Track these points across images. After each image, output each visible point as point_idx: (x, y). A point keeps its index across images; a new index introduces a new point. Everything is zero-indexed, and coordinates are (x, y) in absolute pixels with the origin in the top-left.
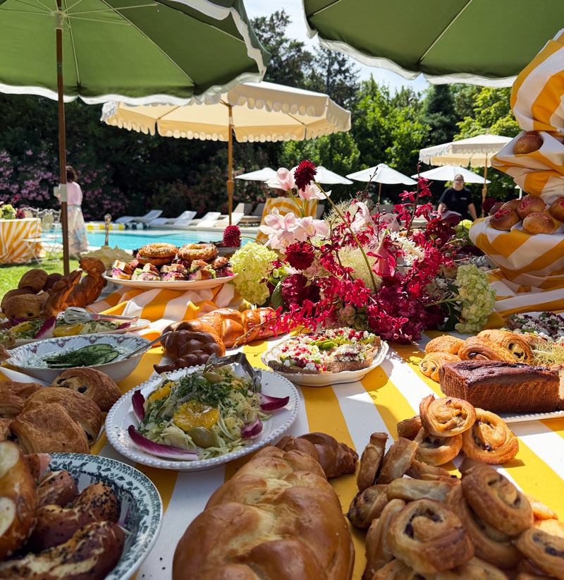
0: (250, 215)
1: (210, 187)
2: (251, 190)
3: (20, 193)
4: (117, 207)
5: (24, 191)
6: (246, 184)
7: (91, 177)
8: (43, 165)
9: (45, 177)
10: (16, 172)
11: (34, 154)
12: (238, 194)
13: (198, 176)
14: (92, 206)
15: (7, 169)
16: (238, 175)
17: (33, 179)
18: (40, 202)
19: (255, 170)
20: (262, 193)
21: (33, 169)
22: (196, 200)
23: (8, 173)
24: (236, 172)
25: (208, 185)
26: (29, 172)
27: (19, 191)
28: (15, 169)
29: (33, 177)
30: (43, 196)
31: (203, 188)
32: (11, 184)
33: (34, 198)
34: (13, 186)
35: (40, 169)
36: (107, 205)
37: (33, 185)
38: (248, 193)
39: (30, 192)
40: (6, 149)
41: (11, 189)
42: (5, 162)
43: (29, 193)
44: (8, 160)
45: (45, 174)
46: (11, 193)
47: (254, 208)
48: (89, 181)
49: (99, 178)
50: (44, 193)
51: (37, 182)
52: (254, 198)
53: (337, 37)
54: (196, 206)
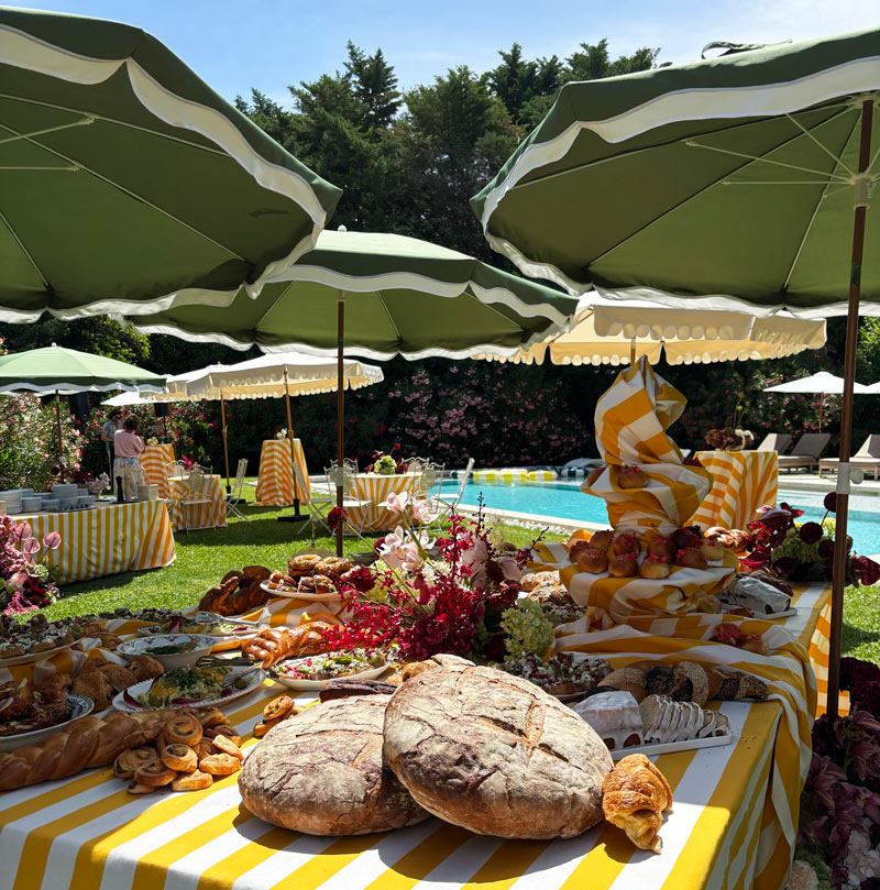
0: (787, 453)
1: (722, 407)
2: (795, 410)
3: (440, 427)
4: (570, 444)
5: (444, 425)
6: (787, 400)
7: (534, 400)
8: (471, 387)
9: (473, 403)
10: (436, 398)
11: (460, 371)
12: (770, 417)
13: (703, 390)
14: (534, 444)
15: (425, 395)
16: (771, 385)
17: (457, 406)
18: (463, 438)
19: (801, 377)
20: (813, 415)
21: (457, 393)
22: (695, 429)
23: (426, 399)
24: (769, 381)
25: (718, 404)
26: (451, 397)
27: (438, 425)
28: (435, 395)
29: (458, 404)
30: (468, 430)
31: (710, 410)
32: (429, 415)
33: (456, 433)
34: (431, 418)
35: (466, 393)
36: (555, 441)
37: (457, 416)
38: (789, 415)
39: (452, 426)
40: (425, 368)
41: (428, 422)
42: (423, 384)
43: (451, 428)
44: (427, 381)
45: (473, 399)
46: (427, 428)
47: (795, 441)
48: (532, 407)
49: (545, 401)
50: (470, 426)
51: (461, 412)
52: (798, 425)
53: (635, 283)
54: (694, 439)
